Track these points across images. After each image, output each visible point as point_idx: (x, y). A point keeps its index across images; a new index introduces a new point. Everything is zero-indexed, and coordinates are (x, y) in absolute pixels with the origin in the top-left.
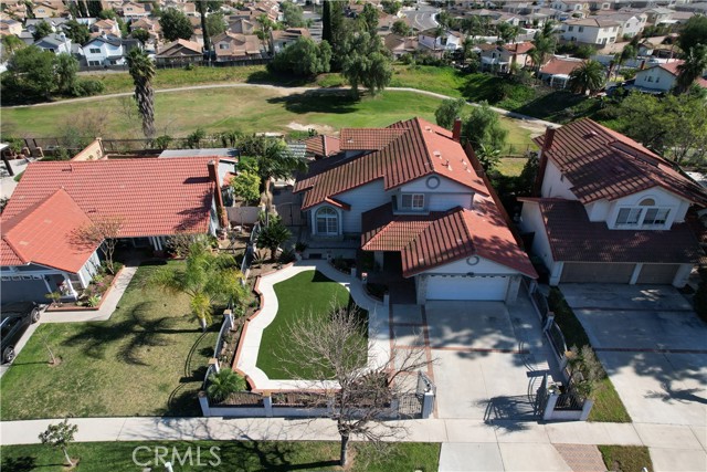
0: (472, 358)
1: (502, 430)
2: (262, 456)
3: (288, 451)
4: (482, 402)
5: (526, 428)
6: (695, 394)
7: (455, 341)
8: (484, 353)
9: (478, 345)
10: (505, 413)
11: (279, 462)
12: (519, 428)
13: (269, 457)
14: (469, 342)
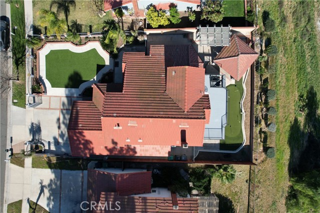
0: (57, 122)
1: (30, 127)
2: (21, 58)
3: (23, 65)
4: (39, 123)
5: (30, 135)
6: (43, 194)
7: (64, 118)
8: (59, 127)
9: (63, 126)
10: (36, 130)
11: (19, 63)
12: (30, 133)
13: (21, 60)
14: (64, 123)
